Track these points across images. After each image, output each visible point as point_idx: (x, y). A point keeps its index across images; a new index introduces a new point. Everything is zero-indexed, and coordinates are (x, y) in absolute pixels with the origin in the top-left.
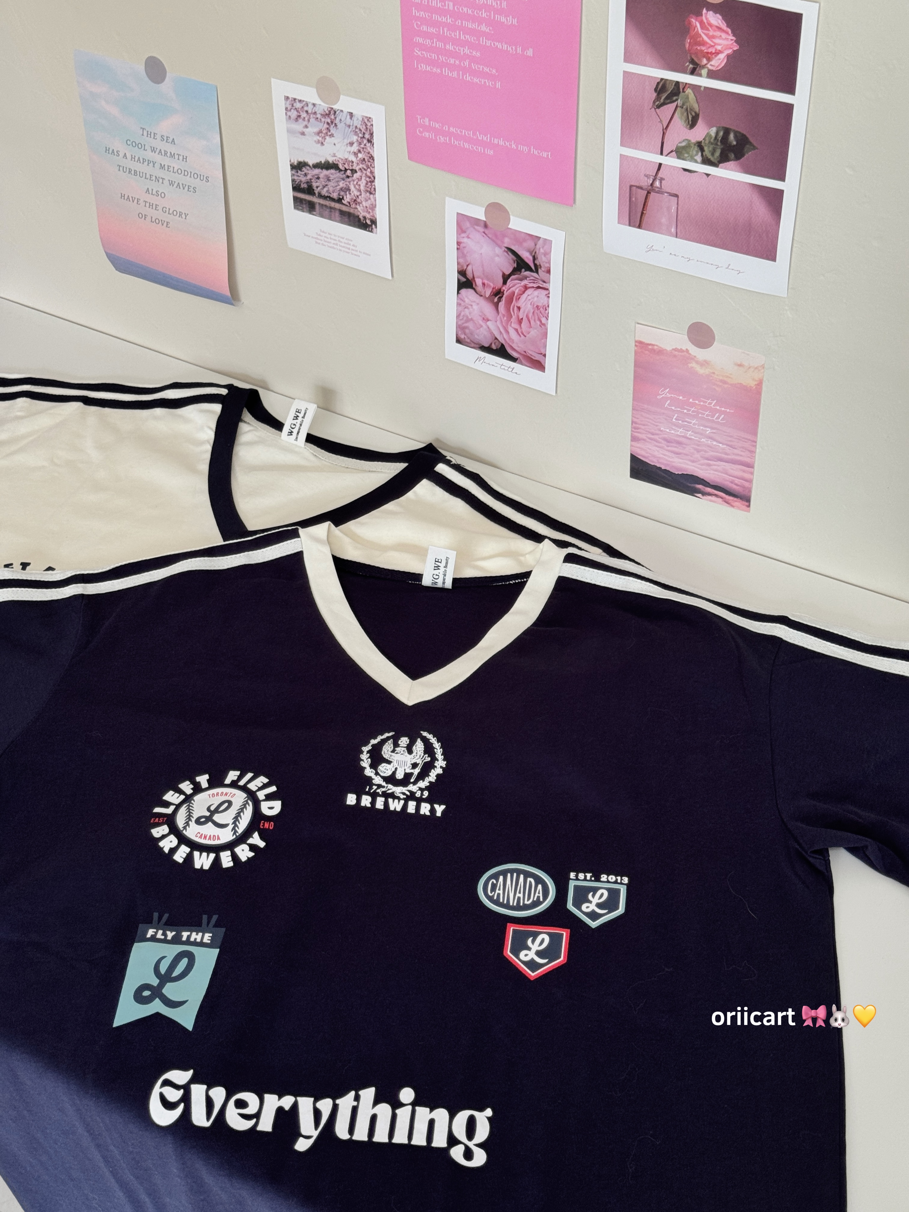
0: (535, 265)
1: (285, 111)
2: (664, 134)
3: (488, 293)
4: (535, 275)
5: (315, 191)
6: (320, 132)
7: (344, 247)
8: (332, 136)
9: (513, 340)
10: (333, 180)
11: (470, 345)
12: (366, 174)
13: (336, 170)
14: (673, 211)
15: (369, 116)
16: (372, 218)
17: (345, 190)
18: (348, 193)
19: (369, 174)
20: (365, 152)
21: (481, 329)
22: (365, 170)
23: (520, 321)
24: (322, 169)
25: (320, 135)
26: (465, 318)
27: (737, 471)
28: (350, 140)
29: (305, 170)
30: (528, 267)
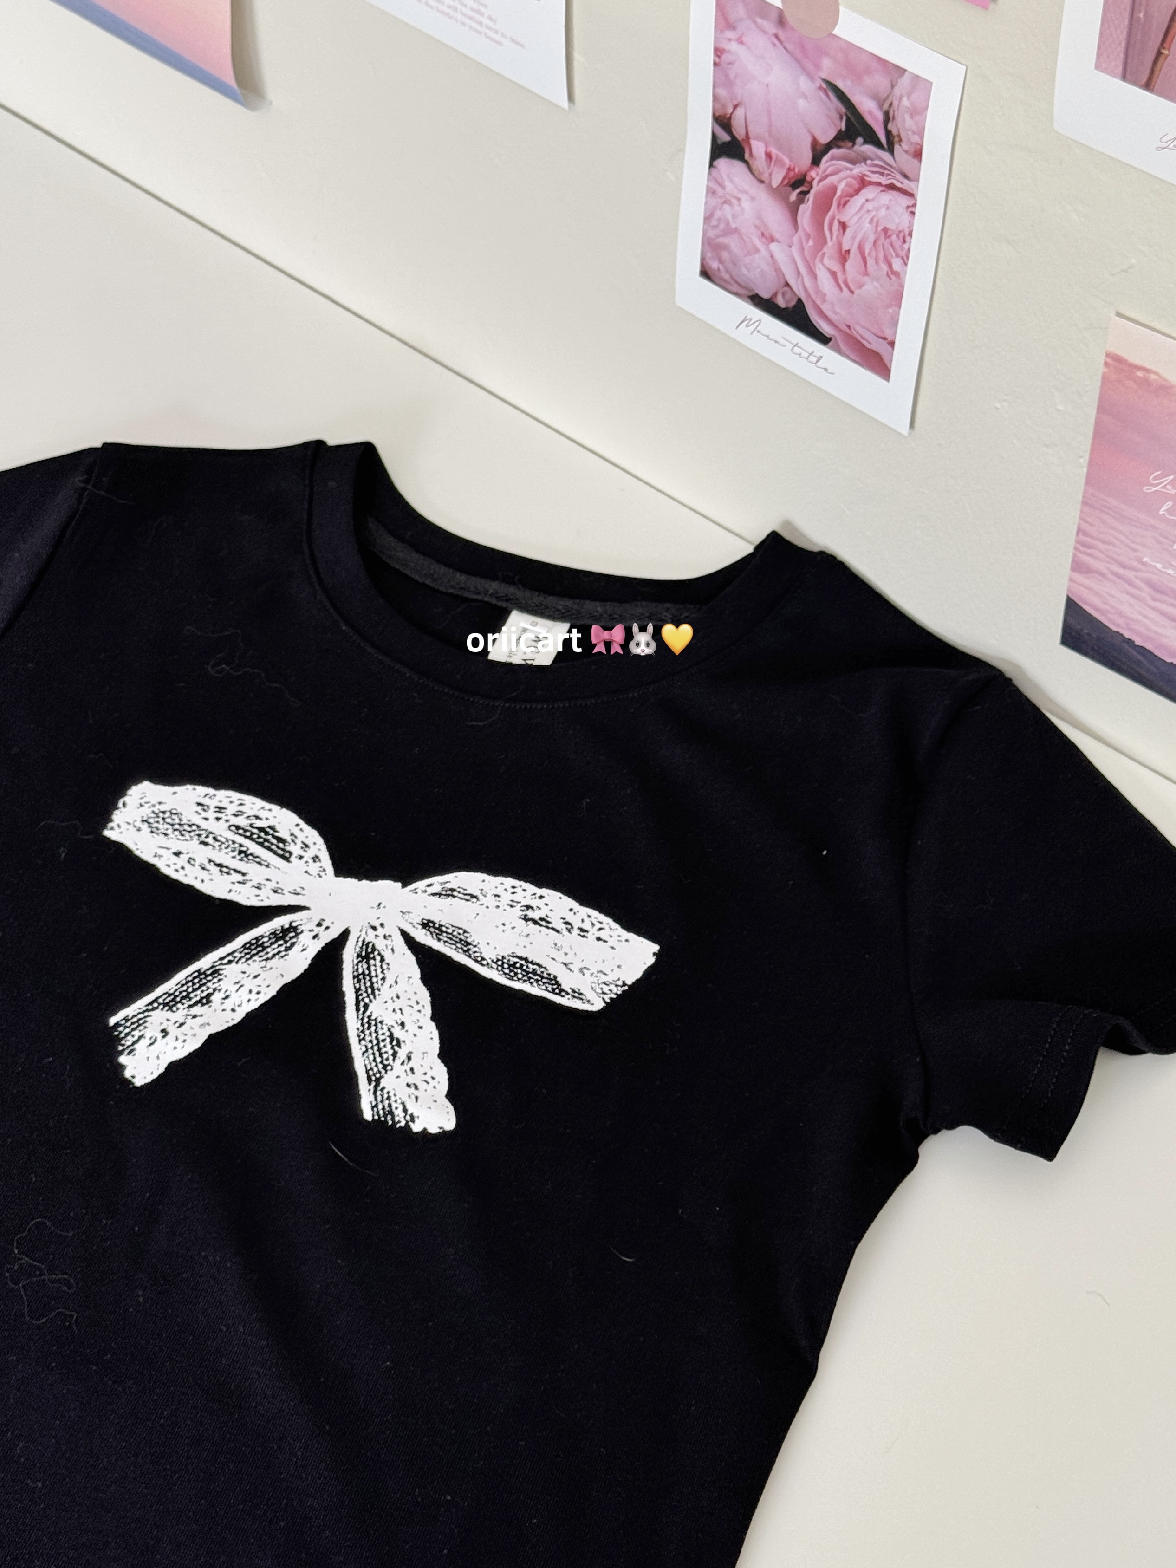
0: (888, 134)
3: (777, 178)
4: (886, 155)
7: (471, 18)
9: (825, 295)
11: (729, 287)
21: (756, 256)
23: (843, 256)
26: (722, 226)
30: (871, 137)
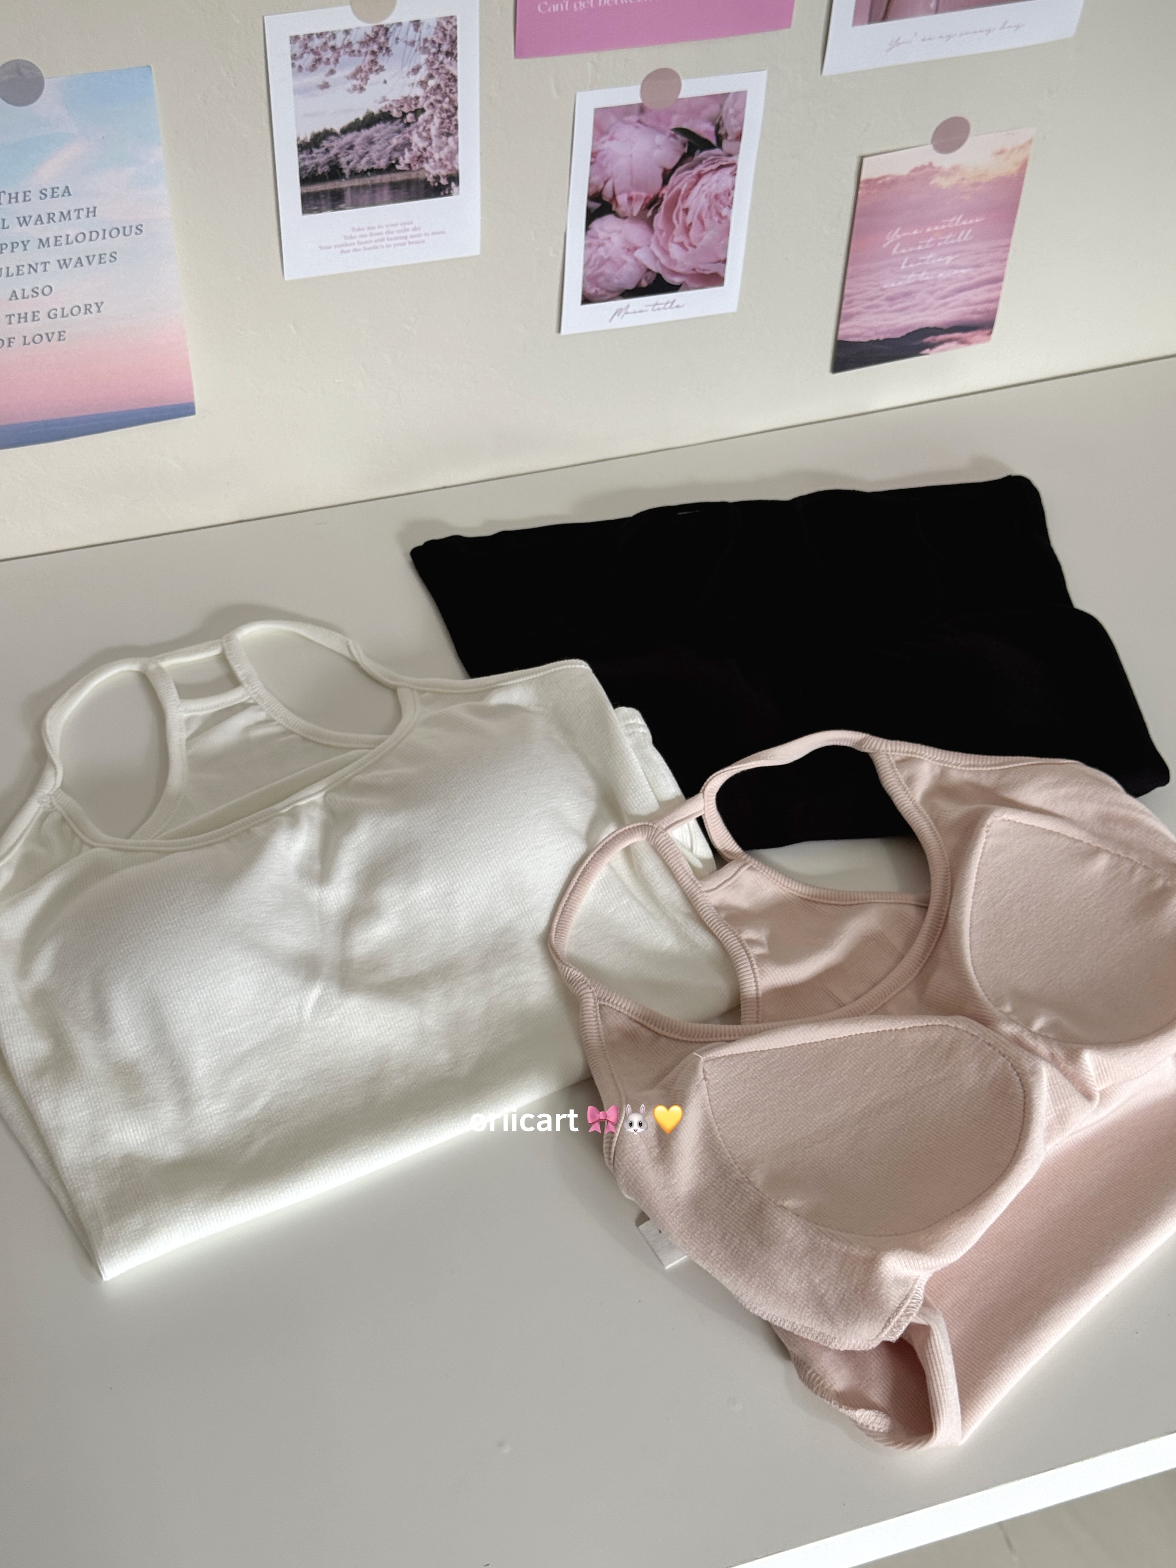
0: (718, 137)
1: (289, 61)
3: (637, 207)
4: (717, 151)
5: (344, 171)
6: (360, 70)
8: (382, 69)
9: (676, 261)
10: (379, 140)
11: (605, 298)
12: (441, 109)
13: (385, 122)
15: (448, 14)
16: (450, 173)
17: (401, 148)
18: (406, 150)
19: (446, 106)
20: (439, 74)
21: (625, 267)
22: (440, 102)
24: (359, 130)
25: (358, 77)
26: (598, 262)
27: (980, 294)
28: (413, 65)
29: (325, 144)
30: (706, 145)
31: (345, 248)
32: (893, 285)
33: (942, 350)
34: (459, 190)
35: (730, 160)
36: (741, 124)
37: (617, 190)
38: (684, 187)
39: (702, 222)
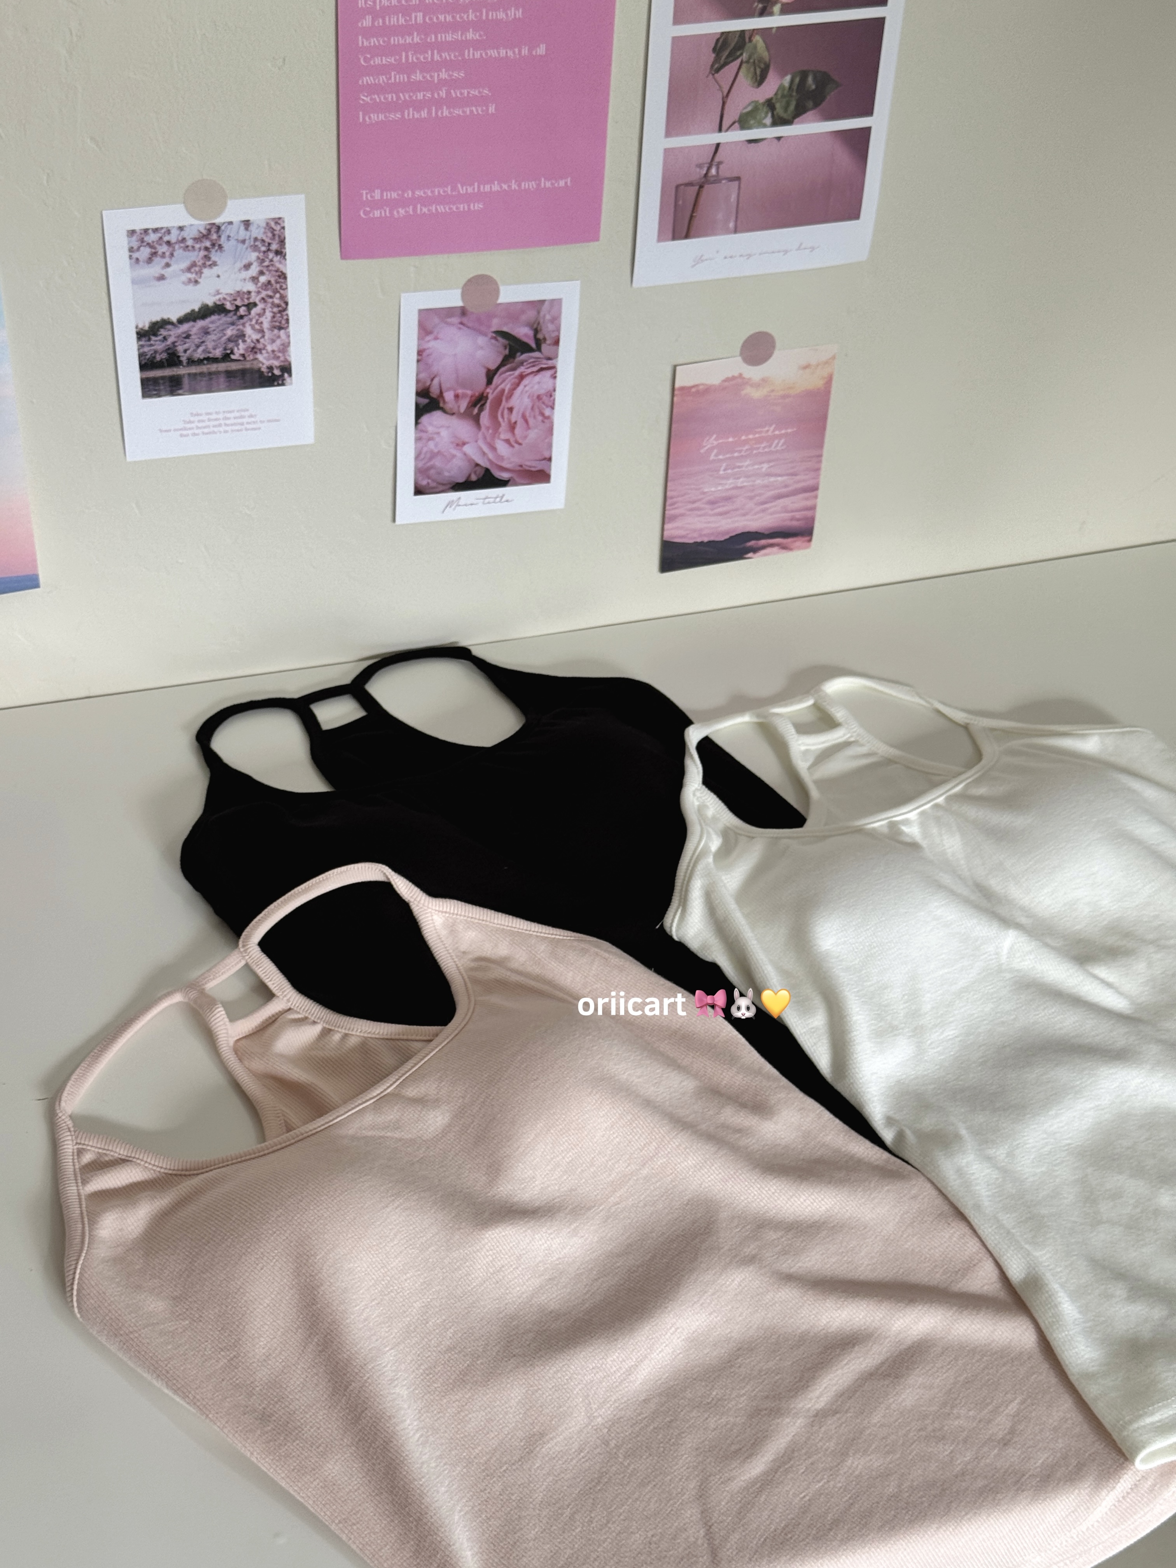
0: (537, 341)
1: (127, 254)
2: (724, 104)
3: (463, 405)
4: (536, 354)
5: (182, 359)
6: (194, 264)
7: (232, 425)
8: (215, 264)
9: (503, 456)
10: (214, 330)
11: (437, 490)
12: (273, 303)
13: (219, 314)
14: (732, 200)
15: (277, 216)
16: (282, 364)
17: (236, 339)
18: (240, 341)
19: (277, 301)
20: (270, 271)
22: (271, 297)
24: (194, 320)
25: (193, 270)
26: (428, 455)
27: (798, 502)
28: (245, 262)
29: (163, 332)
30: (526, 348)
31: (185, 432)
32: (713, 489)
33: (765, 555)
34: (291, 380)
35: (550, 363)
36: (558, 330)
37: (444, 387)
38: (507, 387)
39: (526, 421)
